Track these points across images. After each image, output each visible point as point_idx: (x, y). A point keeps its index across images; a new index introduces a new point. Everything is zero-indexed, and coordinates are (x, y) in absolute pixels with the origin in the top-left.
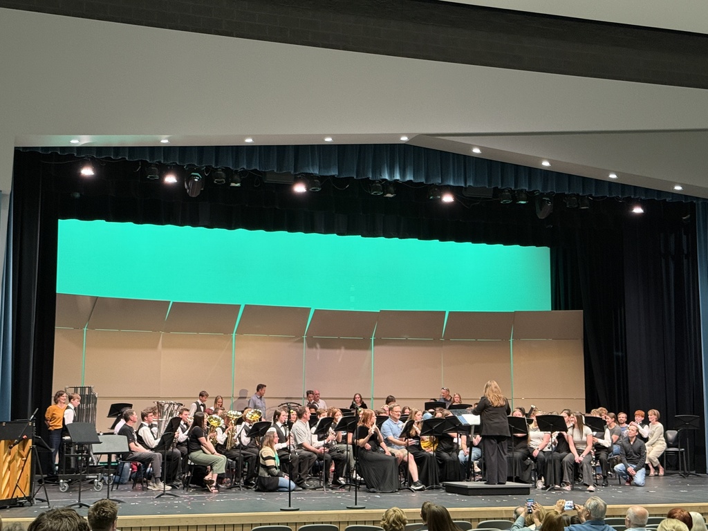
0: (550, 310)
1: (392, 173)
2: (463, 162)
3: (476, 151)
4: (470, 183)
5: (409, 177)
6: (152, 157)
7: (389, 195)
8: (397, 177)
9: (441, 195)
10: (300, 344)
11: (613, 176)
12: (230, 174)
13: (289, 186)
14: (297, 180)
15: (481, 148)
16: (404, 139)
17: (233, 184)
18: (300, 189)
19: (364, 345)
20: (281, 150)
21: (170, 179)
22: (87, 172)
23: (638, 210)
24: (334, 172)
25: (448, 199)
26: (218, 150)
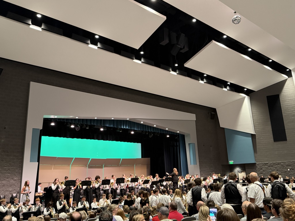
0: (141, 158)
1: (124, 127)
2: (138, 125)
3: (142, 122)
4: (139, 129)
5: (127, 128)
6: (71, 121)
7: (121, 131)
8: (125, 128)
9: (131, 132)
10: (86, 167)
11: (167, 129)
12: (87, 126)
13: (99, 129)
14: (101, 127)
15: (143, 122)
16: (128, 119)
17: (87, 128)
18: (102, 129)
19: (101, 167)
20: (101, 120)
21: (72, 126)
22: (53, 124)
23: (168, 136)
24: (112, 126)
25: (132, 133)
26: (87, 120)
